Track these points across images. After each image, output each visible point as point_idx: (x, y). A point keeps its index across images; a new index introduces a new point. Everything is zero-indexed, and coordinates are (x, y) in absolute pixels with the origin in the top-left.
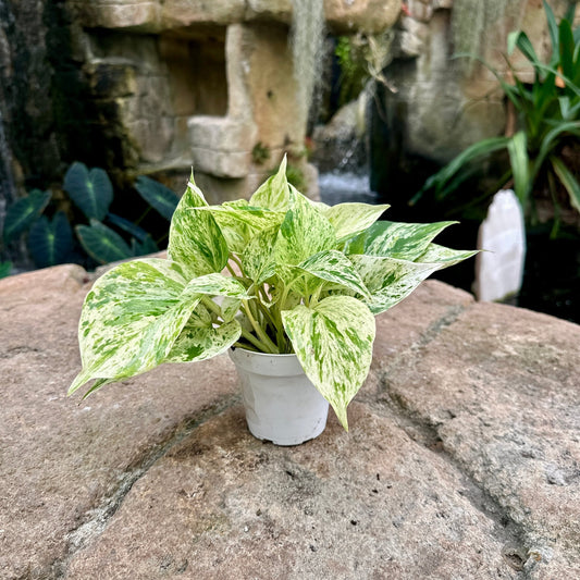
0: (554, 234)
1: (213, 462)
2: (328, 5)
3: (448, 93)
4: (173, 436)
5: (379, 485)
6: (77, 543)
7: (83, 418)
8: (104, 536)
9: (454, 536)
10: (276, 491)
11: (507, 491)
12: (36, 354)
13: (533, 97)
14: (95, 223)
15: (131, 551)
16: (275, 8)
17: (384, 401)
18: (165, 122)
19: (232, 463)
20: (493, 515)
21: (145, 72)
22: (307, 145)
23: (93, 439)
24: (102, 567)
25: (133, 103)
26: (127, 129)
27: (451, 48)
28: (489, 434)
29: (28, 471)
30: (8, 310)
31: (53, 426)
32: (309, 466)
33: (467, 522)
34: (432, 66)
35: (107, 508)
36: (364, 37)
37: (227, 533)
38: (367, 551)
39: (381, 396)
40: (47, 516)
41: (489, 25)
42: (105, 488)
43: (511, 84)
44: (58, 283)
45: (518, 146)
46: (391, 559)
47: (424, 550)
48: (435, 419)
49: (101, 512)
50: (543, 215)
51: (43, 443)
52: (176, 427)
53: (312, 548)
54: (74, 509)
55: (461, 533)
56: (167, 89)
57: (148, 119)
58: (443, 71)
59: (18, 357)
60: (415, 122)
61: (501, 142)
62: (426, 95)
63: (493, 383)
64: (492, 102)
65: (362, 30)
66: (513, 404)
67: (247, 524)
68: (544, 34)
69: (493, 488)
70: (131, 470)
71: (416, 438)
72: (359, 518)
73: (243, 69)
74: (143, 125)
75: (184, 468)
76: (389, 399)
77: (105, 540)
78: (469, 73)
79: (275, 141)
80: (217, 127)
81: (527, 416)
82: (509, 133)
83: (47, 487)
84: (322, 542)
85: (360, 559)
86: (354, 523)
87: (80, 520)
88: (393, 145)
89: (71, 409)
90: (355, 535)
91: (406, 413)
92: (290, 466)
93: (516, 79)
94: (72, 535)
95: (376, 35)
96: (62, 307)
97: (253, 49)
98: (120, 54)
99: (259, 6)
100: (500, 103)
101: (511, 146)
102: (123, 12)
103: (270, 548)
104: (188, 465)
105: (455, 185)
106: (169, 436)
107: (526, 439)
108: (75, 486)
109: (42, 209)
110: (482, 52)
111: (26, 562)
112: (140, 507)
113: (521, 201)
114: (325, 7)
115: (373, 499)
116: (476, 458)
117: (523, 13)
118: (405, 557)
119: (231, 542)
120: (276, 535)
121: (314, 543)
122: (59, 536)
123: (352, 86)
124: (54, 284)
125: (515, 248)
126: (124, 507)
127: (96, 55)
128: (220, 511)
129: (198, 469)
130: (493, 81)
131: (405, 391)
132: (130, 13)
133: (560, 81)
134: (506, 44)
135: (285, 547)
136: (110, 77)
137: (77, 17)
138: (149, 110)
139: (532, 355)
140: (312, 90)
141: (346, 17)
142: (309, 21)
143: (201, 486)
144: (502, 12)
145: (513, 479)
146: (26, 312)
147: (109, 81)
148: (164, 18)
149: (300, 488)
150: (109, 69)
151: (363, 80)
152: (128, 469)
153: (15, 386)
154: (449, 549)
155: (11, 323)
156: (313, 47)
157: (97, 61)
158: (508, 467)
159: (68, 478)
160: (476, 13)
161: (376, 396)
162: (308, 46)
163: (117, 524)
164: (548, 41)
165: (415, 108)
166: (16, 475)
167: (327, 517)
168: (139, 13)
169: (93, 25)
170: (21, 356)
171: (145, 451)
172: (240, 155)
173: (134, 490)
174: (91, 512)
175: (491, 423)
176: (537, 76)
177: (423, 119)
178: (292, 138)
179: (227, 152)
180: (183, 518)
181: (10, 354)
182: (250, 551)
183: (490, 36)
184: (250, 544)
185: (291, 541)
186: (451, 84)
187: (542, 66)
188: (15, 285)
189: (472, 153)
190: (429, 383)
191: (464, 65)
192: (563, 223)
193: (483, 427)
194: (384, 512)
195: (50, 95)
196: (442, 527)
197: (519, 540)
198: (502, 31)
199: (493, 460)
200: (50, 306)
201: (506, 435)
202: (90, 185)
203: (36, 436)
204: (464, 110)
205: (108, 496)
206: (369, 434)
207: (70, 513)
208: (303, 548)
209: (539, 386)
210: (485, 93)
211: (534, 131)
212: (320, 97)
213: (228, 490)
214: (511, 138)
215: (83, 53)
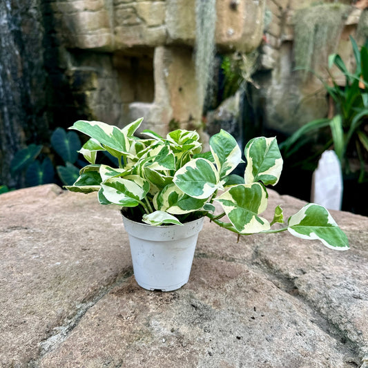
0: (361, 180)
1: (141, 298)
2: (217, 35)
3: (292, 91)
4: (115, 281)
5: (255, 314)
6: (46, 349)
7: (54, 269)
8: (65, 343)
9: (309, 348)
10: (184, 317)
11: (344, 320)
12: (26, 231)
13: (346, 94)
14: (69, 165)
15: (83, 353)
16: (184, 36)
17: (257, 264)
18: (115, 107)
19: (155, 298)
20: (335, 336)
21: (104, 75)
22: (203, 121)
23: (61, 282)
24: (63, 364)
25: (95, 95)
26: (92, 110)
27: (293, 64)
28: (329, 283)
29: (16, 301)
30: (10, 207)
31: (35, 273)
32: (207, 302)
33: (318, 339)
34: (282, 75)
35: (68, 327)
36: (240, 55)
37: (151, 343)
38: (248, 356)
39: (255, 261)
40: (27, 329)
41: (317, 51)
42: (68, 313)
43: (331, 86)
44: (43, 194)
45: (336, 124)
46: (266, 362)
47: (289, 356)
48: (292, 275)
49: (64, 329)
50: (353, 168)
51: (28, 283)
52: (117, 276)
53: (210, 353)
54: (45, 325)
55: (314, 346)
56: (117, 86)
57: (105, 104)
58: (288, 79)
59: (14, 232)
60: (271, 110)
61: (326, 122)
62: (277, 93)
63: (330, 254)
64: (320, 97)
65: (238, 51)
66: (345, 266)
67: (164, 337)
68: (351, 56)
69: (334, 318)
70: (85, 302)
71: (280, 286)
72: (242, 335)
73: (164, 74)
74: (101, 108)
75: (122, 301)
76: (261, 263)
77: (65, 346)
78: (304, 80)
79: (183, 118)
80: (147, 109)
81: (355, 273)
82: (331, 116)
83: (28, 311)
84: (216, 350)
85: (243, 362)
86: (239, 338)
87: (49, 333)
88: (257, 124)
89: (47, 263)
90: (239, 346)
91: (273, 271)
92: (194, 302)
93: (334, 83)
94: (43, 343)
95: (247, 53)
96: (45, 206)
97: (171, 62)
98: (88, 65)
99: (175, 35)
100: (324, 98)
101: (332, 124)
102: (92, 40)
103: (180, 353)
104: (124, 299)
105: (296, 148)
106: (112, 281)
107: (355, 287)
108: (47, 311)
109: (36, 156)
110: (312, 66)
111: (11, 360)
112: (91, 325)
113: (339, 158)
114: (215, 36)
115: (252, 323)
116: (321, 299)
117: (337, 43)
118: (275, 360)
119: (153, 348)
120: (184, 345)
121: (211, 351)
122: (34, 343)
123: (231, 87)
124: (40, 194)
125: (336, 187)
126: (80, 325)
127: (74, 65)
128: (145, 328)
129: (131, 302)
130: (320, 84)
131: (271, 257)
132: (96, 40)
133: (362, 84)
134: (327, 62)
135: (191, 352)
136: (82, 78)
137: (63, 42)
138: (105, 99)
139: (355, 237)
140: (207, 86)
141: (229, 42)
142: (206, 44)
143: (133, 313)
144: (324, 43)
145: (348, 312)
146: (22, 208)
147: (81, 81)
148: (116, 42)
149: (201, 315)
150: (81, 74)
151: (239, 81)
152: (83, 302)
153: (11, 249)
154: (306, 356)
155: (11, 214)
156: (208, 60)
157: (74, 69)
158: (344, 304)
159: (43, 305)
160: (308, 43)
161: (252, 260)
162: (204, 60)
163: (74, 335)
164: (354, 60)
165: (271, 101)
166: (8, 303)
167: (220, 334)
168: (101, 40)
169: (72, 47)
170: (16, 231)
171: (95, 290)
172: (161, 126)
173: (87, 314)
174: (57, 328)
175: (330, 277)
176: (347, 81)
177: (276, 108)
178: (194, 116)
179: (153, 124)
180: (120, 333)
181: (9, 230)
182: (166, 354)
183: (317, 58)
184: (167, 350)
185: (195, 349)
186: (293, 86)
187: (351, 75)
188: (15, 195)
189: (307, 129)
190: (287, 253)
191: (301, 75)
192: (366, 173)
193: (325, 279)
194: (259, 332)
195: (44, 89)
196: (300, 341)
197: (355, 353)
198: (325, 54)
199: (334, 299)
200: (38, 205)
201: (341, 285)
202: (67, 142)
203: (23, 279)
204: (302, 102)
205: (69, 318)
206: (247, 283)
207: (43, 328)
208: (203, 353)
209: (361, 256)
210: (314, 91)
211: (346, 115)
212: (211, 91)
213: (151, 315)
214: (332, 119)
215: (66, 63)
